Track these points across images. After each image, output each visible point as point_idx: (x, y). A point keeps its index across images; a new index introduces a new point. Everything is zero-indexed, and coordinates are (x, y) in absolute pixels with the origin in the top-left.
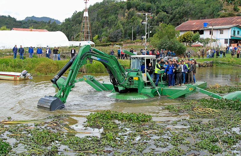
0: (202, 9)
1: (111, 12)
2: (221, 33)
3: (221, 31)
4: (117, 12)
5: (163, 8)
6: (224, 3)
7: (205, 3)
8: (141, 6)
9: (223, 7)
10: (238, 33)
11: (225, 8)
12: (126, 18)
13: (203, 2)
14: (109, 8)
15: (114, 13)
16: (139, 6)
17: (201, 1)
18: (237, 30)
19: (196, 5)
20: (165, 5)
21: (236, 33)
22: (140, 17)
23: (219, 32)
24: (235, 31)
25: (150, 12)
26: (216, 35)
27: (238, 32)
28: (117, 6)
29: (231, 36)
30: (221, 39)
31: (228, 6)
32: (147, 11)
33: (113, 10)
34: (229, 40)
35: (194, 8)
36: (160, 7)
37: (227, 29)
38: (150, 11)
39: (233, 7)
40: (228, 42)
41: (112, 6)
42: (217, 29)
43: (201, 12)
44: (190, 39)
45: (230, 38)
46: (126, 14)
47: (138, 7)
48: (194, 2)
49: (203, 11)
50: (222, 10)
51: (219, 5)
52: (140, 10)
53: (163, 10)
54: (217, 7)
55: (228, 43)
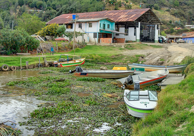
0: (88, 8)
1: (3, 7)
2: (90, 26)
3: (90, 24)
4: (9, 8)
5: (54, 6)
6: (107, 4)
7: (91, 3)
8: (33, 4)
9: (106, 7)
10: (108, 27)
11: (107, 8)
12: (18, 14)
13: (89, 2)
14: (2, 4)
15: (6, 9)
16: (32, 3)
17: (87, 1)
18: (107, 23)
19: (83, 5)
20: (56, 4)
21: (106, 26)
22: (32, 14)
23: (88, 24)
24: (105, 24)
25: (41, 10)
26: (85, 28)
27: (109, 25)
28: (10, 2)
29: (100, 30)
30: (90, 33)
31: (110, 7)
32: (39, 8)
33: (5, 6)
34: (98, 33)
35: (81, 7)
36: (51, 5)
37: (96, 21)
38: (41, 8)
39: (114, 8)
40: (97, 36)
41: (5, 2)
42: (86, 22)
43: (86, 11)
44: (54, 32)
45: (99, 32)
46: (18, 10)
47: (30, 4)
48: (82, 2)
49: (88, 10)
50: (105, 10)
51: (102, 5)
52: (32, 7)
53: (53, 8)
54: (101, 7)
55: (97, 38)
